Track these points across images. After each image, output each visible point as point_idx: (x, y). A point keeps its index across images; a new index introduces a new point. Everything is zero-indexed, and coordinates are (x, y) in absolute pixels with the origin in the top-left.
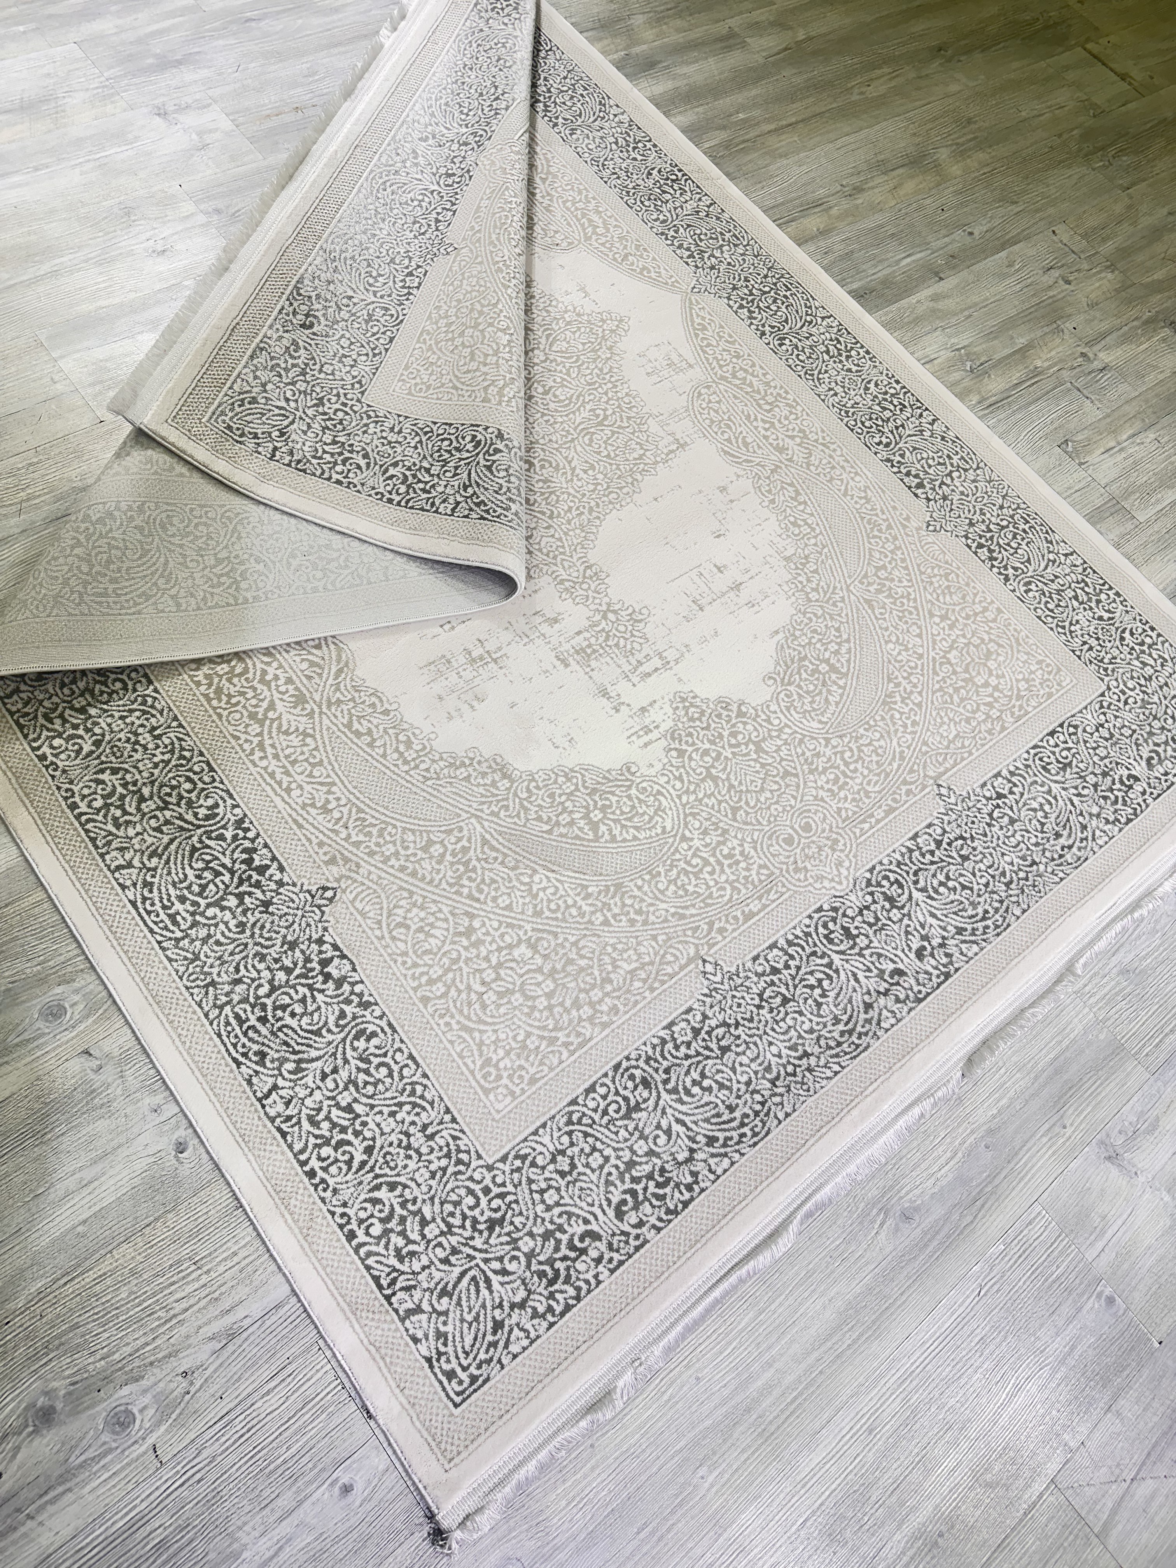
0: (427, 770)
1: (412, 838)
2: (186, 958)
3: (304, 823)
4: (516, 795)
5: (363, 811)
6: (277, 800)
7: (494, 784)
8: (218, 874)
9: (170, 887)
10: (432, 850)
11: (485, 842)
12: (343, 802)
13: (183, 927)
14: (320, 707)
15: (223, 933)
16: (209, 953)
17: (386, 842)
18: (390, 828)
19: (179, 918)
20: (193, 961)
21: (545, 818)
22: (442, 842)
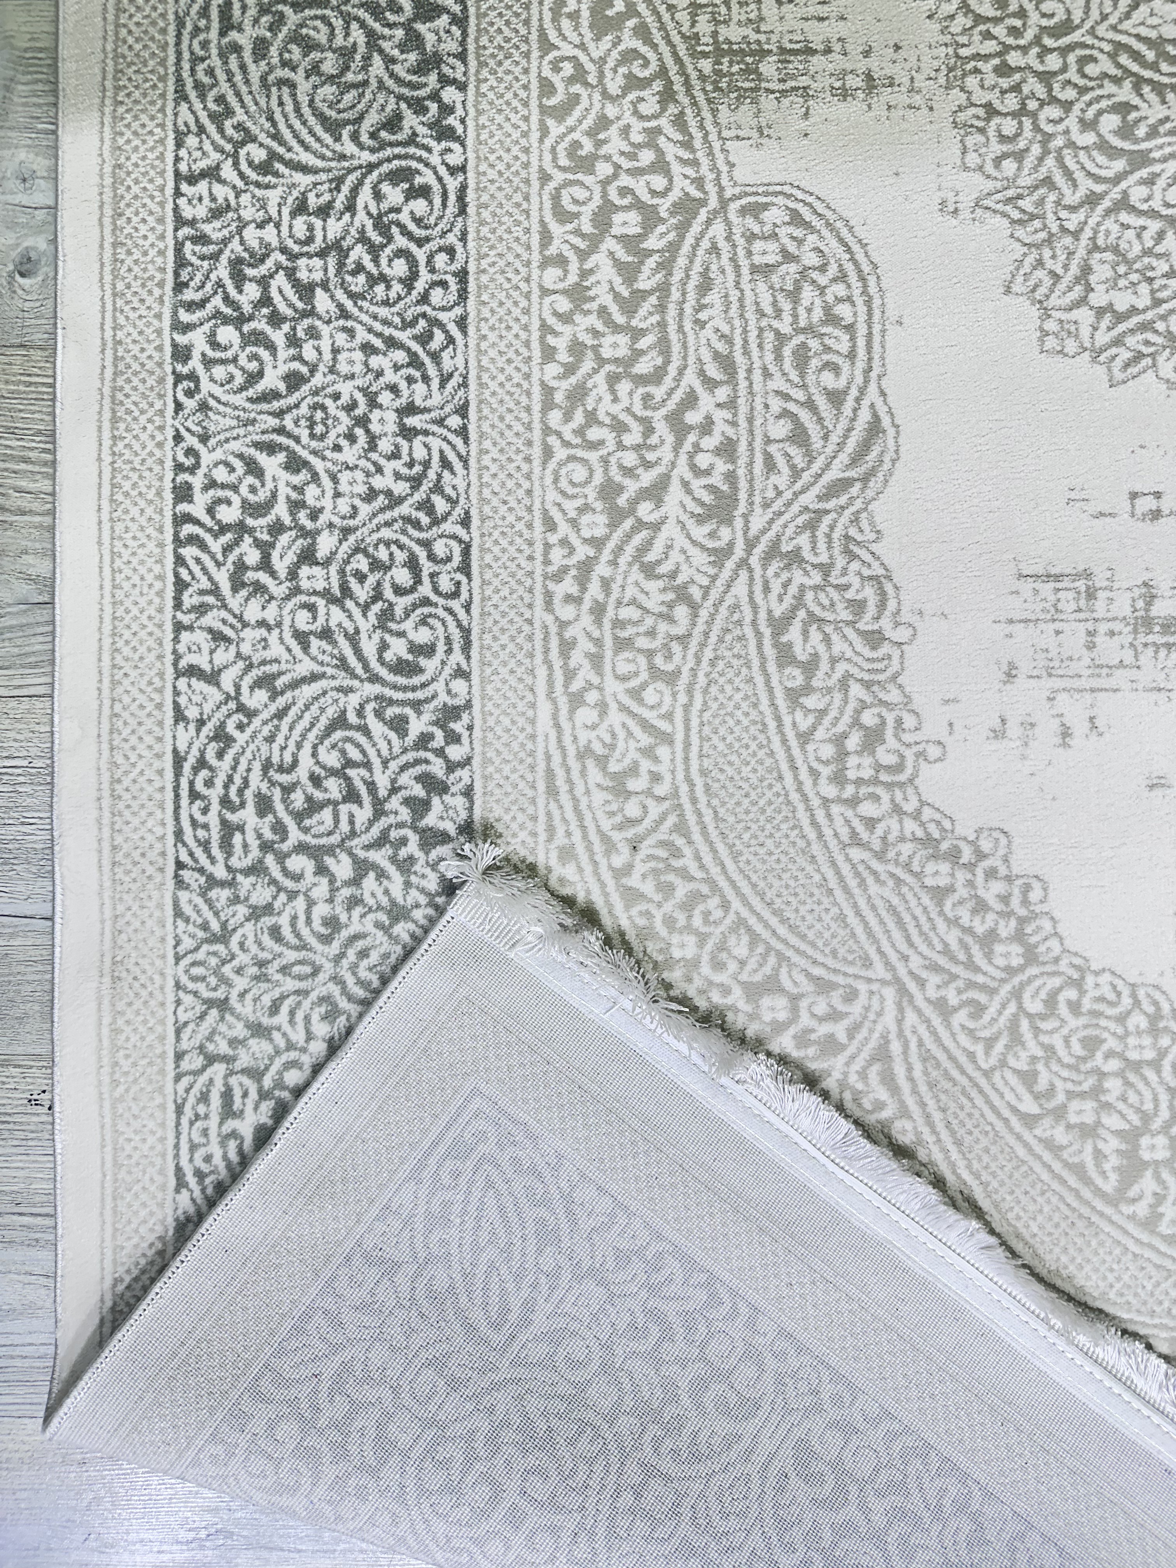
0: (871, 823)
1: (741, 951)
2: (205, 927)
3: (563, 788)
4: (1017, 994)
5: (687, 835)
6: (544, 710)
7: (990, 939)
8: (352, 796)
9: (257, 766)
10: (766, 1002)
11: (882, 1055)
12: (661, 790)
13: (234, 862)
14: (750, 545)
15: (294, 918)
16: (250, 942)
17: (688, 928)
18: (713, 902)
19: (237, 839)
20: (214, 939)
21: (1042, 1084)
22: (795, 999)
